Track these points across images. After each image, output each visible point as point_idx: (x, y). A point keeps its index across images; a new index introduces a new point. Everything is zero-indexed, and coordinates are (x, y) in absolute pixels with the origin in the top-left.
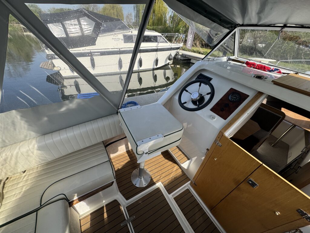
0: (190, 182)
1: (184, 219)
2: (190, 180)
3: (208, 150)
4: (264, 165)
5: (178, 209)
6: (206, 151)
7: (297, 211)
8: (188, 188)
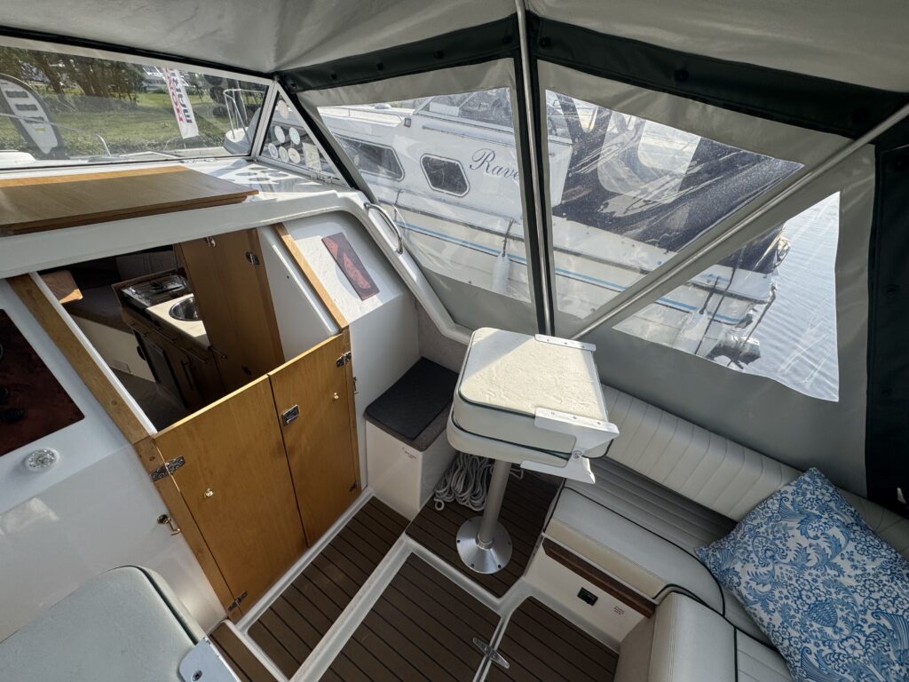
0: (229, 624)
1: (349, 614)
2: (224, 624)
3: (163, 520)
4: (271, 373)
5: (327, 642)
6: (165, 526)
7: (338, 366)
8: (246, 631)
